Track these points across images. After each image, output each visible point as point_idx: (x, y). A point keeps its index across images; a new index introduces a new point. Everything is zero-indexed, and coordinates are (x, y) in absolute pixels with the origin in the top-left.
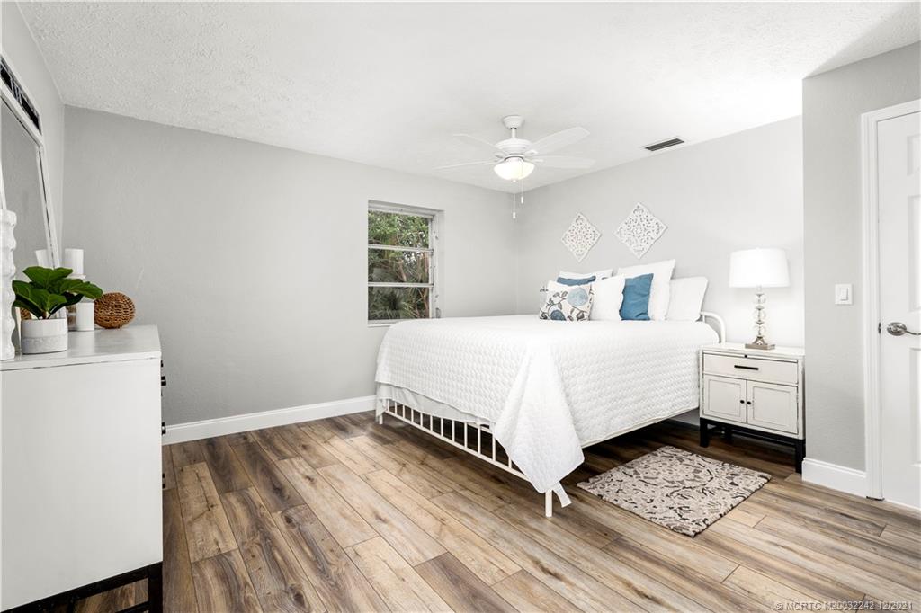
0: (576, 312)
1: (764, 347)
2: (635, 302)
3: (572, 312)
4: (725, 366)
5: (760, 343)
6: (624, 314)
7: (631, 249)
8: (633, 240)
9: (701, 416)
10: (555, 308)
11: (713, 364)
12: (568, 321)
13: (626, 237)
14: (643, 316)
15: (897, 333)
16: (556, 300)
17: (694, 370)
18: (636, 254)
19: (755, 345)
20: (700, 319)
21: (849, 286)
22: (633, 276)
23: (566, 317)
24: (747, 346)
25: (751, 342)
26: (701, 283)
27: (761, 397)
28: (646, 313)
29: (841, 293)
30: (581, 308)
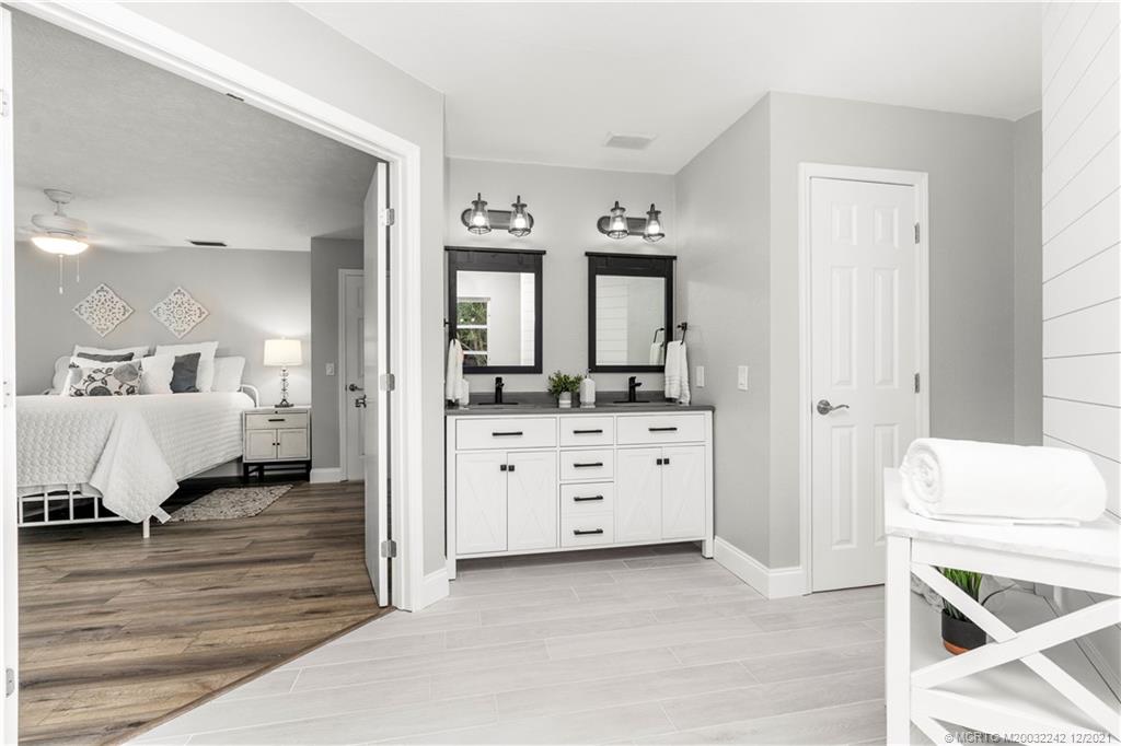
0: (125, 387)
1: (287, 406)
2: (185, 375)
3: (120, 387)
4: (262, 421)
5: (284, 404)
6: (176, 387)
7: (171, 329)
8: (173, 320)
9: (244, 461)
10: (99, 384)
11: (253, 421)
12: (116, 397)
13: (165, 317)
14: (192, 388)
15: (353, 390)
16: (98, 376)
17: (238, 427)
18: (176, 334)
19: (281, 406)
20: (240, 391)
21: (333, 365)
22: (180, 354)
23: (112, 392)
24: (276, 406)
25: (278, 404)
26: (241, 361)
27: (285, 439)
28: (194, 386)
29: (329, 370)
30: (131, 383)
